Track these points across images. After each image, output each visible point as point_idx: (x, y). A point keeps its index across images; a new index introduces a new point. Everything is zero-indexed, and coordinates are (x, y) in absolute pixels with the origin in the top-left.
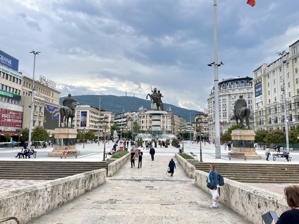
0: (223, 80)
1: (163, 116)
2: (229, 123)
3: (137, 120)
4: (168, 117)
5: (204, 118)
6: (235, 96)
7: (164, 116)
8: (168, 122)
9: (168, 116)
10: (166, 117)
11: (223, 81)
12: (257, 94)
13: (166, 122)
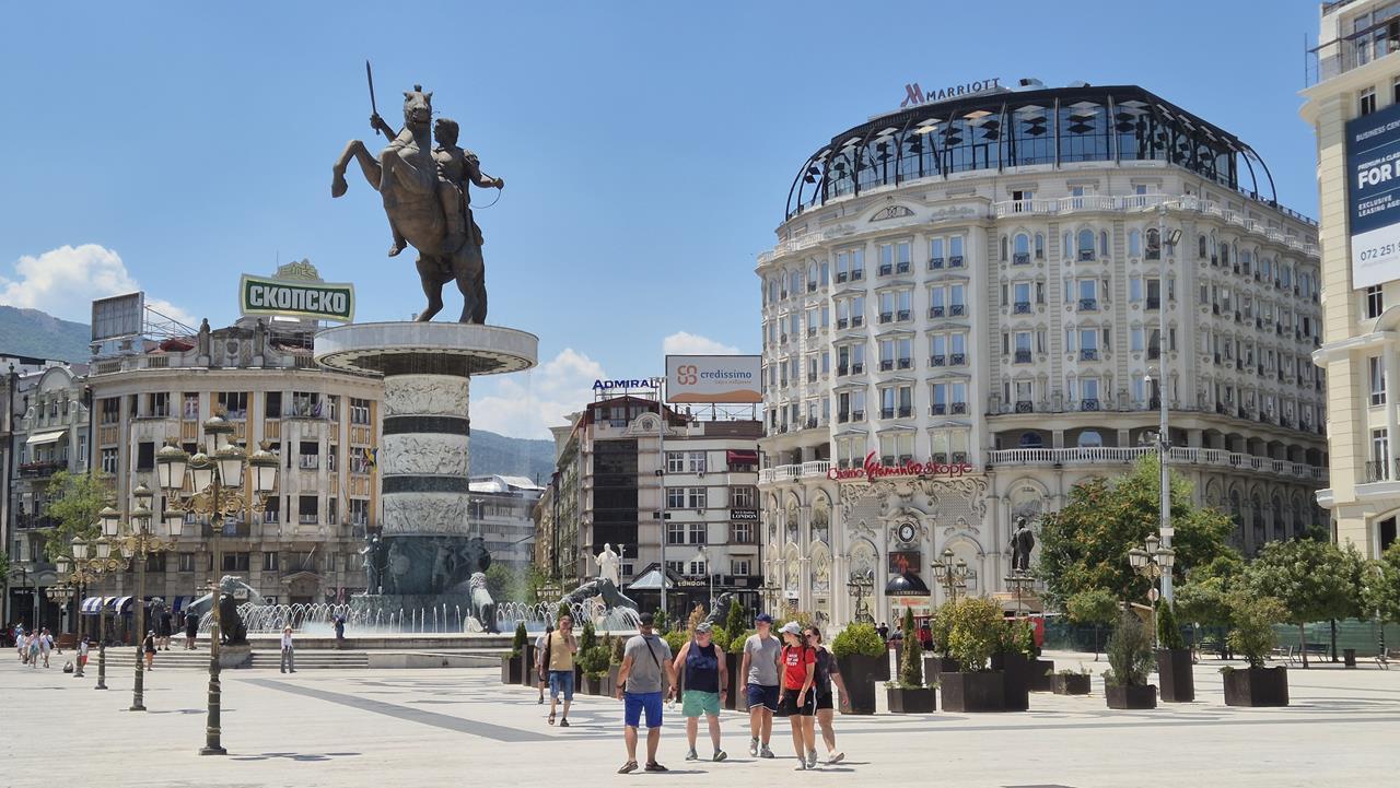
0: (914, 92)
2: (988, 468)
3: (65, 440)
5: (666, 438)
11: (910, 105)
12: (1366, 209)
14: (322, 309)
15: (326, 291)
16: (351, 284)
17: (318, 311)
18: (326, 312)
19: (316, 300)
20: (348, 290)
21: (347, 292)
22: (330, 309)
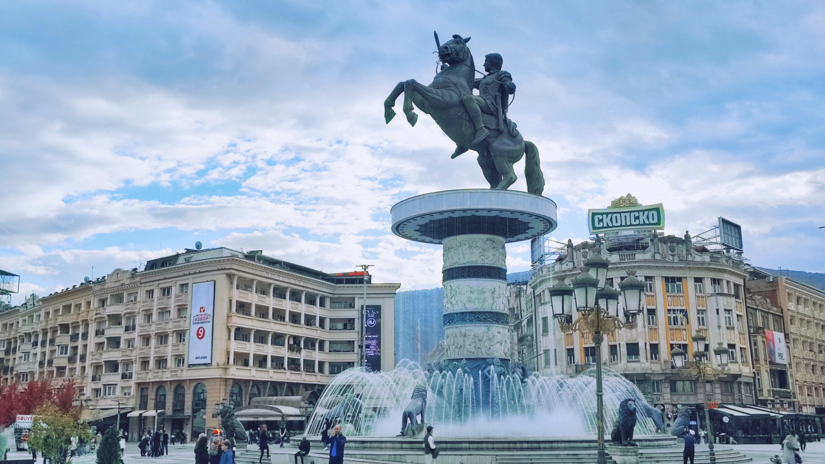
1: (667, 279)
4: (707, 282)
7: (680, 279)
8: (711, 317)
9: (707, 277)
10: (690, 284)
13: (693, 315)
14: (642, 223)
15: (644, 211)
18: (645, 224)
19: (637, 218)
20: (658, 208)
21: (657, 210)
22: (647, 222)
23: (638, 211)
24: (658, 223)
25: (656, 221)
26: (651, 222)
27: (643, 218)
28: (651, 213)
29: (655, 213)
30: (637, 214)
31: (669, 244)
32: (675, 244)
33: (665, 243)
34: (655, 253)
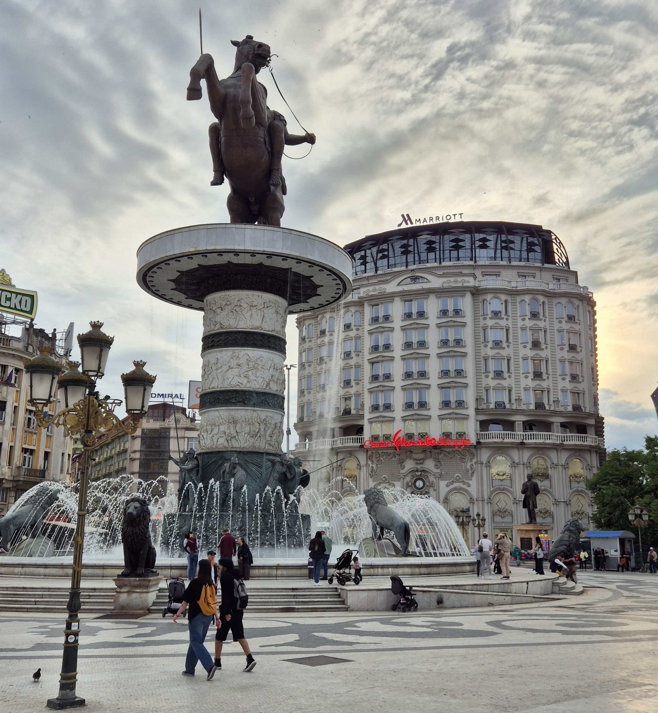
2: (478, 443)
5: (188, 429)
6: (506, 301)
11: (404, 226)
14: (13, 307)
15: (17, 294)
16: (36, 292)
17: (9, 307)
18: (15, 309)
19: (9, 299)
20: (33, 296)
21: (32, 297)
22: (18, 307)
23: (11, 292)
24: (31, 312)
25: (28, 309)
26: (23, 308)
27: (15, 301)
28: (24, 298)
29: (29, 300)
30: (9, 295)
31: (39, 338)
32: (43, 340)
33: (37, 336)
34: (28, 344)
